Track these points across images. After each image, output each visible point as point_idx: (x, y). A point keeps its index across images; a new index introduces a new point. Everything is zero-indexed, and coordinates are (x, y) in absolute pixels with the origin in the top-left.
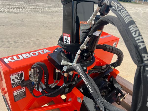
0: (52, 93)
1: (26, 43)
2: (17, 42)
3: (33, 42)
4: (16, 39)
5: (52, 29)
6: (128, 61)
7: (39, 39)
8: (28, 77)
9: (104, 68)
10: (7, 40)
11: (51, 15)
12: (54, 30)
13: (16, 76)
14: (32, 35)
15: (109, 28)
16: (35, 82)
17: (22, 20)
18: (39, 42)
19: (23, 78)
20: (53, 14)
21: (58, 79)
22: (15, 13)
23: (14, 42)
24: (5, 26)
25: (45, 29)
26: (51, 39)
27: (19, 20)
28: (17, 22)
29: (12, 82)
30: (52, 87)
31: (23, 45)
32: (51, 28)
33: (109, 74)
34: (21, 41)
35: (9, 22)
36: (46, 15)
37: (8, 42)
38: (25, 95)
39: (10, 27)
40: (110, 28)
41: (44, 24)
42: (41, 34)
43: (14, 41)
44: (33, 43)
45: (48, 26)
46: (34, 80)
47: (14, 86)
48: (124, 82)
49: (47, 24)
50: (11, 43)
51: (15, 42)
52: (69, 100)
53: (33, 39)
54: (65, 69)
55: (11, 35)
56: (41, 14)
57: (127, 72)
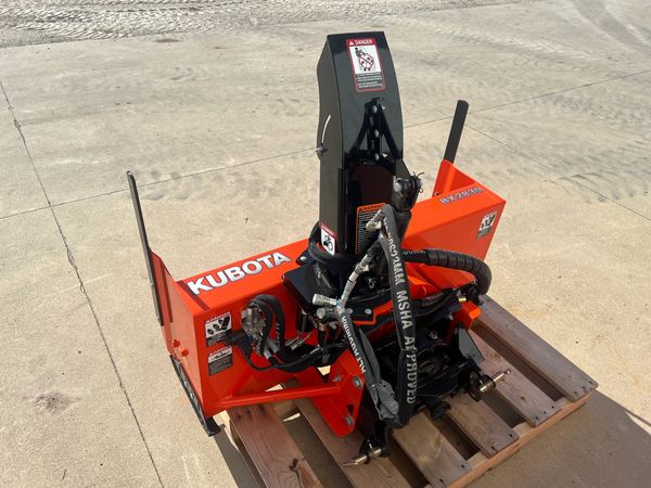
0: (294, 363)
1: (212, 178)
2: (183, 175)
3: (236, 174)
4: (178, 163)
5: (300, 113)
6: (568, 252)
7: (252, 159)
8: (239, 324)
9: (428, 304)
10: (150, 169)
11: (295, 35)
12: (305, 114)
13: (217, 322)
14: (229, 141)
15: (534, 98)
16: (255, 336)
17: (187, 72)
18: (255, 174)
19: (229, 327)
20: (305, 31)
21: (307, 330)
22: (161, 37)
23: (172, 174)
24: (133, 106)
25: (274, 110)
26: (293, 157)
27: (179, 74)
28: (174, 85)
29: (208, 336)
30: (293, 348)
31: (203, 185)
32: (294, 105)
33: (451, 318)
34: (194, 172)
35: (145, 86)
36: (276, 41)
37: (155, 174)
38: (231, 362)
39: (151, 108)
40: (536, 94)
41: (271, 88)
42: (258, 137)
43: (173, 171)
44: (233, 179)
45: (283, 97)
46: (253, 330)
47: (210, 343)
48: (518, 334)
49: (280, 88)
50: (163, 178)
51: (176, 177)
52: (336, 380)
53: (232, 162)
54: (321, 314)
55: (157, 143)
56: (255, 36)
57: (549, 298)
